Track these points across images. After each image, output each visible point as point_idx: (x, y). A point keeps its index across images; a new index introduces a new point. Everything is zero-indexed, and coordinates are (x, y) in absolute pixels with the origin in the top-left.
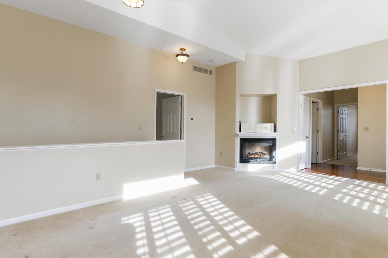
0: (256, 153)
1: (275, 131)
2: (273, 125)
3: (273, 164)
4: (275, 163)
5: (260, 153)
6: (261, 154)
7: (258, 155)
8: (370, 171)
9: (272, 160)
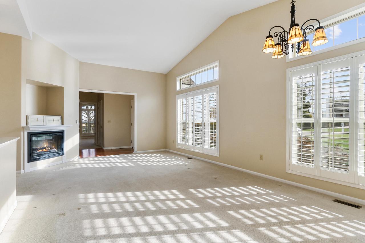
0: (44, 148)
1: (62, 124)
2: (60, 117)
3: (61, 156)
4: (63, 154)
5: (48, 147)
6: (49, 149)
7: (46, 149)
8: (112, 149)
9: (61, 152)
